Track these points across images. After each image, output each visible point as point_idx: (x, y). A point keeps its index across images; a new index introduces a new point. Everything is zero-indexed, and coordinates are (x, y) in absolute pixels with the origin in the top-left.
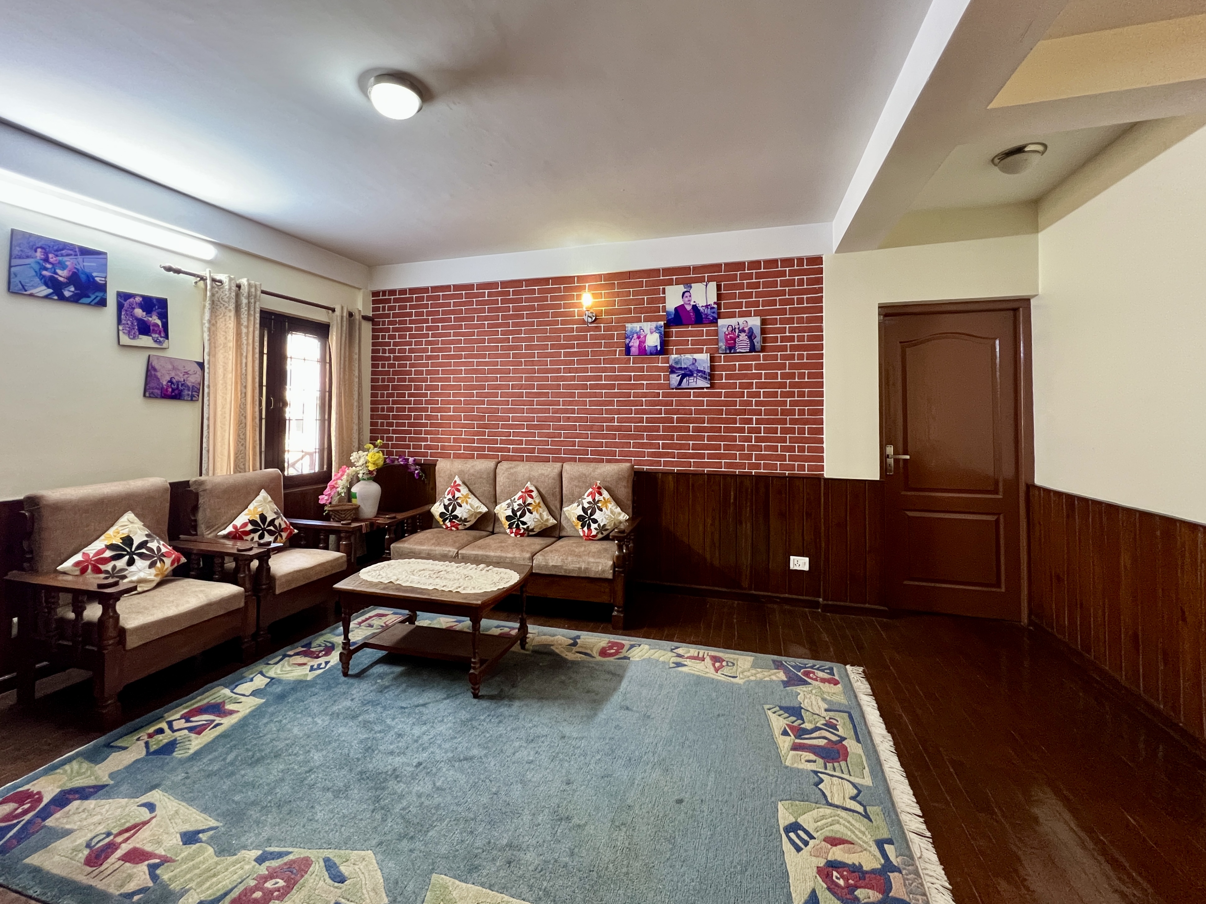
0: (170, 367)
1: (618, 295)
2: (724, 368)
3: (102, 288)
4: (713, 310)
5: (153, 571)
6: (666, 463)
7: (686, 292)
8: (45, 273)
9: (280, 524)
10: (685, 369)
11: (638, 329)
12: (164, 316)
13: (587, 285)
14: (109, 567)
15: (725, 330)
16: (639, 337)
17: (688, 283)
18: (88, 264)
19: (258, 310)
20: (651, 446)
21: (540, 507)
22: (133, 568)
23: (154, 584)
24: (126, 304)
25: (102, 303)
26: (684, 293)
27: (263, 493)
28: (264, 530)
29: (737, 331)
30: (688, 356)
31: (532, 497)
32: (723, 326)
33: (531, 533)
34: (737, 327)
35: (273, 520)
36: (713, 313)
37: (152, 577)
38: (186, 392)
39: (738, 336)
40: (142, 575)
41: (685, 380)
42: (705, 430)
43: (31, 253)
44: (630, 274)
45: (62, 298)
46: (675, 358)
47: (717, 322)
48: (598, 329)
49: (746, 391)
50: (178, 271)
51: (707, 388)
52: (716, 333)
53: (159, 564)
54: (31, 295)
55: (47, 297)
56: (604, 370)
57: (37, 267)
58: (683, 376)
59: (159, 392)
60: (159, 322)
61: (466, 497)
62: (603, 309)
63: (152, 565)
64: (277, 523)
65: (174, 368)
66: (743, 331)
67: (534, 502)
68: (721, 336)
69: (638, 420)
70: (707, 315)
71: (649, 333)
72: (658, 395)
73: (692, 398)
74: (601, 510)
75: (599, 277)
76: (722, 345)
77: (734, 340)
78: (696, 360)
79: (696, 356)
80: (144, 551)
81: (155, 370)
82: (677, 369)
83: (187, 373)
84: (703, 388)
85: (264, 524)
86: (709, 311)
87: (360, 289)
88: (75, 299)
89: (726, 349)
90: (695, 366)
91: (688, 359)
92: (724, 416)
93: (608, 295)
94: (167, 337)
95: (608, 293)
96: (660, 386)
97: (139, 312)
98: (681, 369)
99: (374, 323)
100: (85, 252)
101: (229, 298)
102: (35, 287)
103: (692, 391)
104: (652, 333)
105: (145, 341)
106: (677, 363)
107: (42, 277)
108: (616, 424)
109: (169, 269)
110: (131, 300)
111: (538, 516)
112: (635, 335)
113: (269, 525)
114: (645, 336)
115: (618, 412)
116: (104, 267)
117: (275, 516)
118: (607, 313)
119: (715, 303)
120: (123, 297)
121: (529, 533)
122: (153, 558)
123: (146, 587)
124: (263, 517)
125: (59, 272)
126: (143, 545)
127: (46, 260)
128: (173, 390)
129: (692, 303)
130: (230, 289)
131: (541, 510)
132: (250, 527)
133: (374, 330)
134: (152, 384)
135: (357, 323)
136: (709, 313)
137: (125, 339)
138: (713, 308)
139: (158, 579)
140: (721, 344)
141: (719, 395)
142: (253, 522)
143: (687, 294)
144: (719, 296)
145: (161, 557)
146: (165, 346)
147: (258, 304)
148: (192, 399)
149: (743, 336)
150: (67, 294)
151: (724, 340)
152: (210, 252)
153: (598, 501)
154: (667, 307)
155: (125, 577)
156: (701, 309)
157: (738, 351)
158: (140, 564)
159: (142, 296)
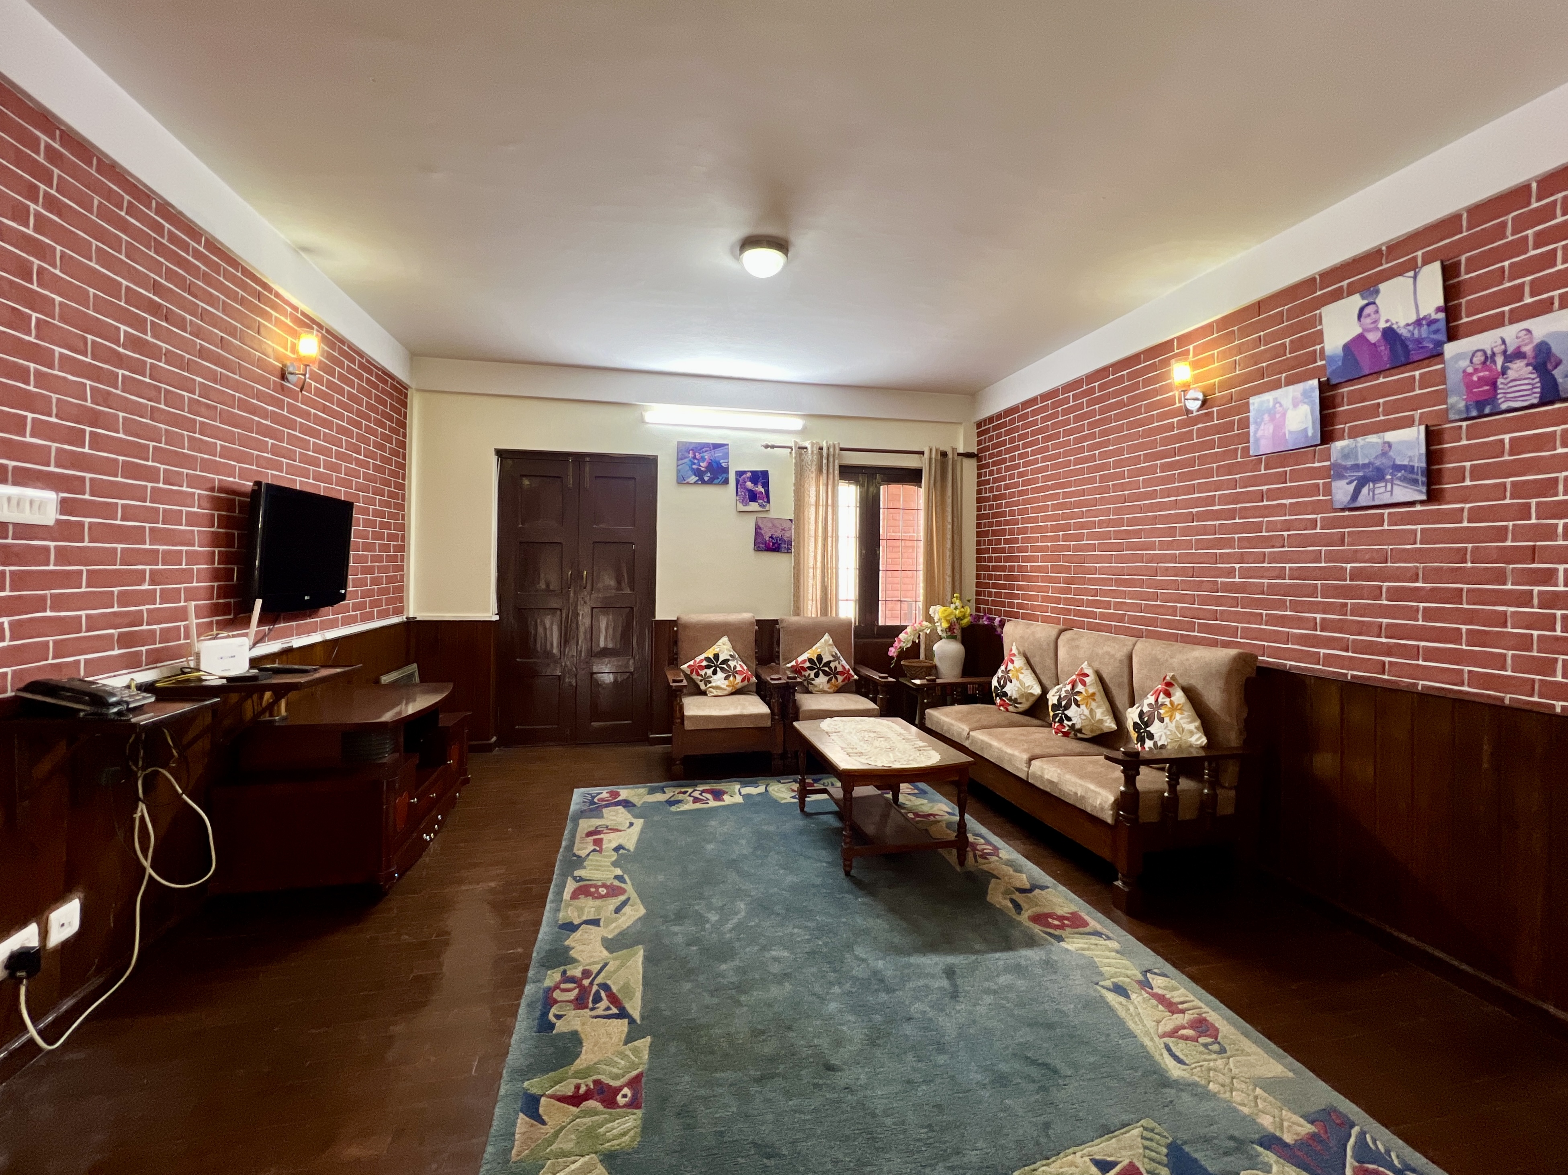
0: (771, 525)
1: (1240, 350)
2: (1467, 453)
3: (726, 470)
4: (1434, 327)
5: (726, 682)
6: (1329, 660)
7: (1367, 305)
8: (694, 467)
9: (836, 668)
10: (1365, 466)
11: (1271, 404)
12: (766, 485)
13: (1191, 347)
14: (702, 673)
15: (1464, 363)
16: (1272, 419)
17: (1369, 288)
18: (718, 454)
19: (837, 467)
20: (1299, 622)
21: (1094, 700)
22: (715, 677)
23: (726, 692)
24: (741, 480)
25: (726, 482)
26: (1361, 310)
27: (827, 637)
28: (819, 669)
29: (1499, 360)
30: (1373, 439)
31: (1084, 683)
32: (1459, 357)
33: (1079, 735)
34: (1499, 349)
35: (830, 662)
36: (1437, 331)
37: (724, 687)
38: (783, 546)
39: (1504, 373)
40: (719, 683)
41: (1365, 490)
42: (1416, 594)
43: (687, 454)
44: (1259, 306)
45: (704, 482)
46: (1343, 448)
47: (1441, 354)
48: (1209, 416)
49: (1534, 501)
50: (773, 447)
51: (1422, 502)
52: (1442, 377)
53: (731, 678)
54: (688, 483)
55: (695, 483)
56: (1218, 486)
57: (689, 463)
58: (1362, 482)
59: (763, 546)
60: (763, 490)
61: (1018, 671)
62: (1217, 380)
63: (726, 678)
64: (832, 665)
65: (774, 526)
66: (1518, 354)
67: (1086, 691)
68: (1454, 378)
69: (1275, 574)
70: (1419, 341)
71: (1291, 407)
72: (1313, 524)
73: (1386, 527)
74: (1162, 720)
75: (1207, 329)
76: (1457, 401)
77: (1494, 385)
78: (1390, 445)
79: (1391, 436)
80: (725, 666)
81: (760, 529)
82: (1346, 468)
83: (783, 530)
84: (1412, 504)
85: (820, 664)
86: (1424, 331)
87: (960, 423)
88: (710, 482)
89: (1467, 408)
90: (1390, 458)
91: (1372, 445)
92: (1469, 565)
93: (1224, 355)
94: (768, 502)
95: (1224, 351)
96: (1316, 508)
97: (749, 484)
98: (1356, 467)
99: (979, 459)
100: (716, 446)
101: (812, 461)
102: (689, 477)
103: (1386, 511)
104: (1295, 405)
105: (754, 506)
106: (1346, 456)
107: (693, 469)
108: (1237, 580)
109: (767, 447)
110: (744, 476)
111: (1087, 712)
112: (1266, 417)
113: (825, 665)
114: (1284, 415)
115: (1242, 559)
116: (726, 456)
117: (832, 659)
118: (1224, 386)
119: (1438, 310)
120: (739, 474)
121: (1074, 733)
122: (730, 673)
123: (720, 693)
124: (820, 658)
125: (701, 464)
126: (725, 662)
127: (695, 458)
128: (774, 544)
129: (1382, 325)
130: (812, 452)
131: (1094, 705)
132: (808, 664)
133: (979, 468)
134: (759, 540)
135: (950, 462)
136: (1424, 335)
137: (741, 507)
138: (1436, 321)
139: (729, 689)
140: (1452, 400)
141: (1456, 516)
142: (810, 660)
143: (1369, 310)
144: (1451, 291)
145: (735, 672)
146: (767, 509)
147: (836, 462)
148: (788, 551)
149: (1518, 369)
150: (706, 479)
151: (1463, 389)
152: (797, 424)
153: (1163, 705)
154: (1326, 348)
155: (710, 682)
156: (1404, 332)
157: (1504, 406)
158: (720, 675)
159: (751, 472)
